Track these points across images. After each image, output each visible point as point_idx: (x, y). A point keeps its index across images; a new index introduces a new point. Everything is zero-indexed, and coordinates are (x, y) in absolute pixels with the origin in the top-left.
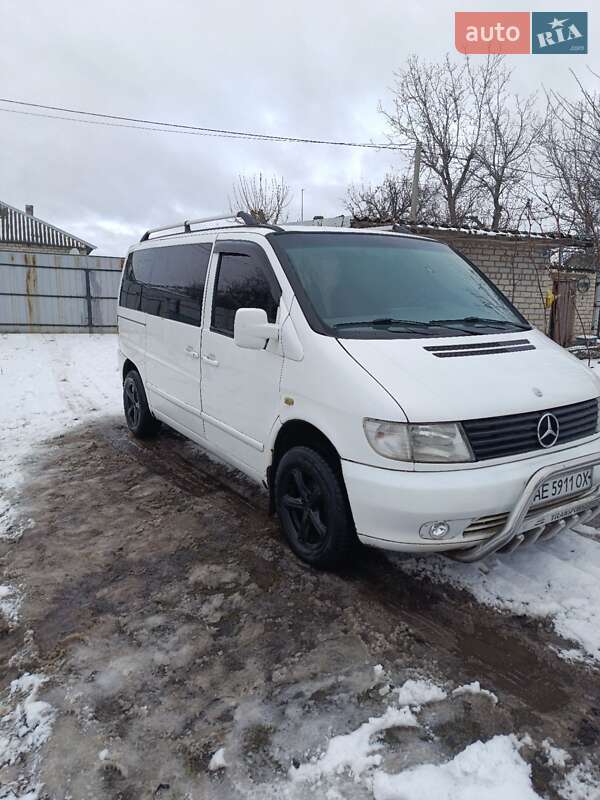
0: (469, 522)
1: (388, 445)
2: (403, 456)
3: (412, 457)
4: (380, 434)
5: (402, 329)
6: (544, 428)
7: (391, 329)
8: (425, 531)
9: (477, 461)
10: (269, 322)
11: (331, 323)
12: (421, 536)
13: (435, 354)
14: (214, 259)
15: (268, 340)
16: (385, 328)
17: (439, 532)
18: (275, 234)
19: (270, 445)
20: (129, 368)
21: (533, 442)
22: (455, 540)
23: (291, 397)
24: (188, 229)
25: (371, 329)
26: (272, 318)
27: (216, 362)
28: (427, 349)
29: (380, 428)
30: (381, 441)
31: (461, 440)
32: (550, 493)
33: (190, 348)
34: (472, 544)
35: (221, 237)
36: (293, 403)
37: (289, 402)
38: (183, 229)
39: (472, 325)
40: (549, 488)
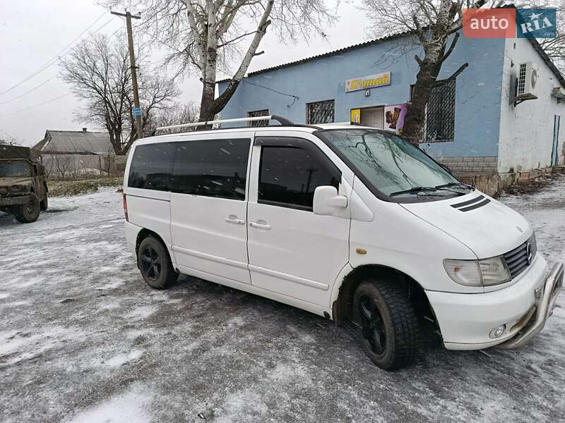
2: (477, 283)
3: (481, 283)
4: (456, 269)
6: (529, 252)
8: (493, 334)
9: (511, 280)
12: (490, 336)
13: (460, 210)
14: (254, 150)
17: (499, 332)
22: (506, 336)
27: (266, 226)
28: (454, 206)
29: (454, 265)
31: (503, 267)
33: (233, 217)
36: (365, 253)
37: (359, 252)
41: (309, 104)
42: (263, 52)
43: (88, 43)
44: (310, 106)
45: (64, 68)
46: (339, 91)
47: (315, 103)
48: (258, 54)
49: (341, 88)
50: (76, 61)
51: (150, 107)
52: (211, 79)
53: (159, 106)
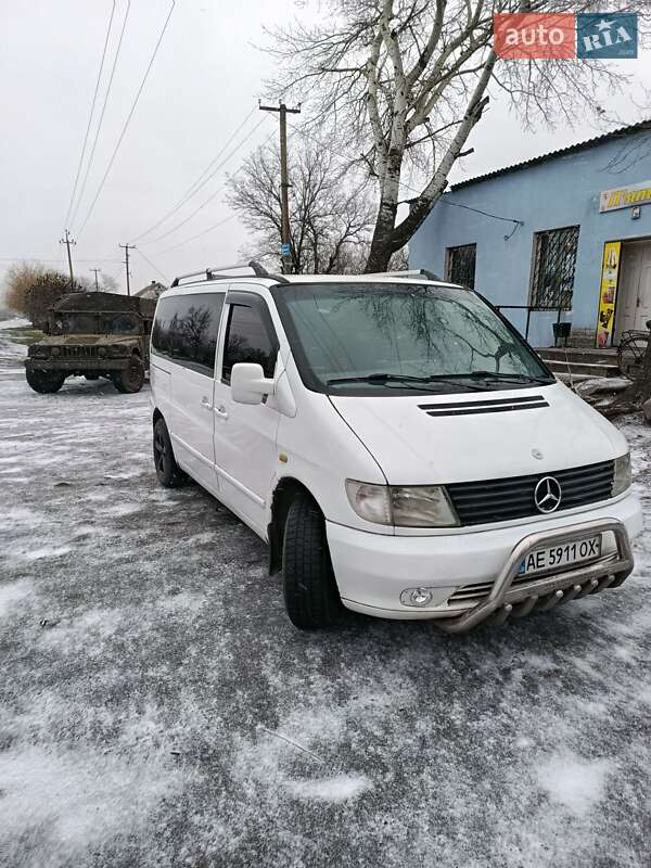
0: (454, 590)
1: (368, 507)
2: (384, 520)
3: (392, 519)
4: (363, 496)
5: (398, 384)
6: (542, 492)
7: (388, 384)
8: (406, 597)
9: (463, 526)
10: (266, 376)
11: (324, 378)
12: (403, 603)
13: (429, 413)
14: (226, 309)
15: (266, 395)
16: (380, 384)
17: (421, 600)
18: (278, 286)
19: (270, 502)
20: (158, 415)
21: (529, 506)
22: (439, 608)
23: (285, 454)
24: (210, 276)
25: (366, 385)
26: (269, 373)
27: (225, 414)
28: (423, 407)
29: (362, 489)
30: (362, 504)
31: (446, 504)
32: (547, 562)
33: (205, 400)
34: (456, 613)
35: (233, 287)
36: (286, 461)
37: (283, 459)
38: (205, 277)
39: (481, 380)
40: (546, 556)
41: (539, 233)
42: (471, 151)
43: (266, 151)
44: (542, 237)
45: (232, 188)
46: (588, 213)
47: (550, 232)
48: (465, 154)
49: (593, 205)
50: (248, 178)
51: (342, 241)
52: (390, 198)
53: (356, 240)
